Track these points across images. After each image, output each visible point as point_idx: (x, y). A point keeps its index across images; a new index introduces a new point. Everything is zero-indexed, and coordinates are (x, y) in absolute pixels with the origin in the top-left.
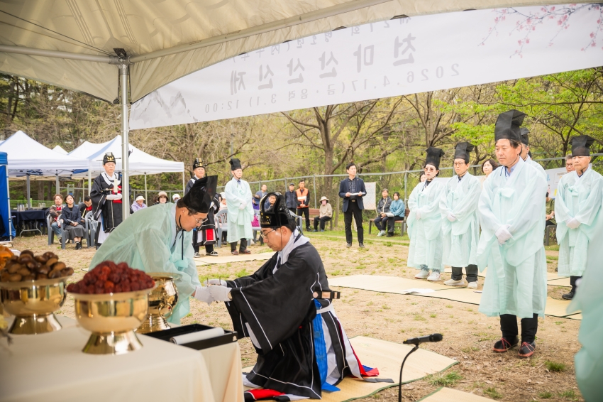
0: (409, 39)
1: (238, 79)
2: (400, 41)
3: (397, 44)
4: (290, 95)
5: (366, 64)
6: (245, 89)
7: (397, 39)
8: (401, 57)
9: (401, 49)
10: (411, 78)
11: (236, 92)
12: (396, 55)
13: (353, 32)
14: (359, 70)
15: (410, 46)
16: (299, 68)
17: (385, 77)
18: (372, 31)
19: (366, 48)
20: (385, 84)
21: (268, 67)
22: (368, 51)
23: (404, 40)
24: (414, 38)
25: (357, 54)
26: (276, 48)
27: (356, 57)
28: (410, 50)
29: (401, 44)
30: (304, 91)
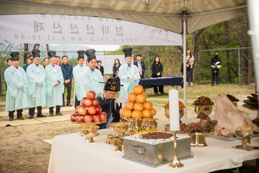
0: (121, 27)
1: (39, 26)
2: (118, 27)
3: (117, 29)
4: (72, 38)
5: (106, 32)
6: (44, 31)
7: (117, 27)
8: (118, 33)
9: (118, 30)
10: (123, 40)
11: (38, 31)
12: (117, 32)
13: (100, 20)
14: (104, 34)
15: (121, 30)
16: (76, 28)
17: (114, 39)
18: (107, 21)
19: (106, 27)
20: (114, 41)
21: (58, 24)
22: (107, 28)
23: (119, 28)
24: (122, 28)
25: (102, 28)
26: (62, 16)
27: (102, 29)
28: (121, 31)
29: (118, 29)
30: (80, 38)
